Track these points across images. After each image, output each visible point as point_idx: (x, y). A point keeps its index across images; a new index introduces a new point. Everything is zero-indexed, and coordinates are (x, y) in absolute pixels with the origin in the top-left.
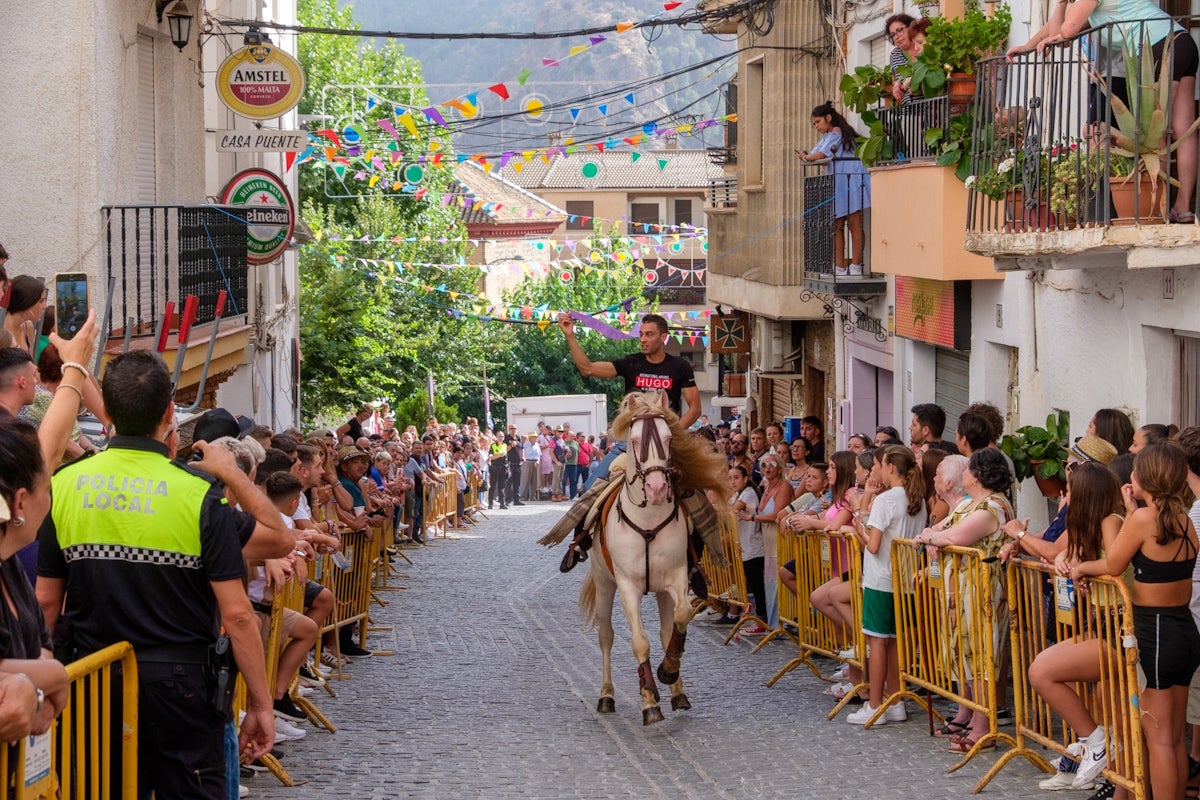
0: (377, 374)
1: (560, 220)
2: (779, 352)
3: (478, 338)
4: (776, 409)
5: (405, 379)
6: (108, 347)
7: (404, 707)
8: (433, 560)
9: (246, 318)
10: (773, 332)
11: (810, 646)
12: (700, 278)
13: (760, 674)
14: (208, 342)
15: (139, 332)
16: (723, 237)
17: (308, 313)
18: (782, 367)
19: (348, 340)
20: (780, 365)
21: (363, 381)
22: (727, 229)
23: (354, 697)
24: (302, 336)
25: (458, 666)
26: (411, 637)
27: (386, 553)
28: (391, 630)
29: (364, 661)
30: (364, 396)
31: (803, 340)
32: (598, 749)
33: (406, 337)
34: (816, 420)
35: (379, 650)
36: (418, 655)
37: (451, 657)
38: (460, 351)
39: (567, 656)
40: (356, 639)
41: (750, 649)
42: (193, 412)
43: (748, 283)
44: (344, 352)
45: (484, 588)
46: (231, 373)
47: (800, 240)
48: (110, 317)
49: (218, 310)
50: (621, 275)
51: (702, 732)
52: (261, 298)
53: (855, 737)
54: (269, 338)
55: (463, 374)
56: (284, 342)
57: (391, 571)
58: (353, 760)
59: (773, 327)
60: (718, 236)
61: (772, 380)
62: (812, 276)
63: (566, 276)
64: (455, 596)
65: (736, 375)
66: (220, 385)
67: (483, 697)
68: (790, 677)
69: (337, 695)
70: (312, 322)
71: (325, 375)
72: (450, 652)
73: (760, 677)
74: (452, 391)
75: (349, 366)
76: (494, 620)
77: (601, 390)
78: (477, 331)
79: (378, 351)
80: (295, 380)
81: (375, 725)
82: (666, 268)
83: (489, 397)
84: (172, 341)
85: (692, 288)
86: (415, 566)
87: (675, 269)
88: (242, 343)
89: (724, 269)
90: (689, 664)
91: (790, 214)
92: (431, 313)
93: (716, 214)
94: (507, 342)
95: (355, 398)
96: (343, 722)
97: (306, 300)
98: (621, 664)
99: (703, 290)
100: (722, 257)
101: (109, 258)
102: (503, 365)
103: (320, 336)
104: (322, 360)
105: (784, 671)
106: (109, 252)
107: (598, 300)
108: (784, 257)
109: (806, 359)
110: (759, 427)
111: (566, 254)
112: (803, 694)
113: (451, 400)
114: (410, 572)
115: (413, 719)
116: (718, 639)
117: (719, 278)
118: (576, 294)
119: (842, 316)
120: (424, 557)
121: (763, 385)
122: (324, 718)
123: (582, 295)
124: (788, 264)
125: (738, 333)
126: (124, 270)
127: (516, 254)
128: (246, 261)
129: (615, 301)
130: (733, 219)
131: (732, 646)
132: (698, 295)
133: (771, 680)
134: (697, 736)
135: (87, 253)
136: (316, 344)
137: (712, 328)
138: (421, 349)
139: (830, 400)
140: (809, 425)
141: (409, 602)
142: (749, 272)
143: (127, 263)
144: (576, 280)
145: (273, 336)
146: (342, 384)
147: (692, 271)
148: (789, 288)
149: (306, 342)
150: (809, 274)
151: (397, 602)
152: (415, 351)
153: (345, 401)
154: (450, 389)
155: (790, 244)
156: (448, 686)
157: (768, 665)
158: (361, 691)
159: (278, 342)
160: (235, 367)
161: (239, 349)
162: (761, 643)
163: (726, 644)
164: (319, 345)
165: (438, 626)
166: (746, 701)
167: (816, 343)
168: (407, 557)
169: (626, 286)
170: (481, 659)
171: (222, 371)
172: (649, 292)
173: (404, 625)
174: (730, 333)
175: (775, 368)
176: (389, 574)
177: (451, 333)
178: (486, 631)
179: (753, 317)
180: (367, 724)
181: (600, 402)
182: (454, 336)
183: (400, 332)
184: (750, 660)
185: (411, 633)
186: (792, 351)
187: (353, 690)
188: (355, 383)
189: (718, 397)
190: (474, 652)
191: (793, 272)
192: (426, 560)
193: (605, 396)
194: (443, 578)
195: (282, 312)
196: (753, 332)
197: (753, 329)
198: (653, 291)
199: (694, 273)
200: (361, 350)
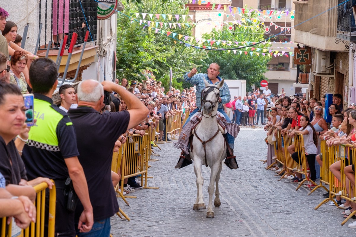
0: (148, 68)
1: (229, 4)
2: (324, 65)
3: (192, 54)
4: (322, 90)
5: (160, 71)
6: (38, 53)
7: (158, 211)
9: (96, 43)
10: (322, 56)
11: (334, 193)
12: (289, 31)
14: (80, 53)
15: (51, 47)
16: (301, 14)
17: (120, 40)
18: (326, 71)
19: (137, 53)
20: (324, 71)
21: (142, 71)
22: (303, 11)
23: (137, 206)
24: (117, 50)
25: (181, 195)
26: (161, 181)
27: (150, 145)
28: (152, 178)
29: (141, 191)
30: (142, 78)
31: (335, 60)
32: (242, 233)
33: (160, 52)
34: (340, 96)
35: (147, 187)
36: (164, 189)
37: (178, 191)
39: (227, 192)
40: (137, 181)
41: (307, 192)
43: (311, 34)
44: (135, 58)
46: (88, 66)
47: (335, 17)
48: (40, 41)
49: (85, 39)
50: (255, 28)
51: (286, 228)
52: (101, 34)
53: (353, 233)
54: (104, 51)
55: (184, 69)
56: (110, 53)
57: (152, 153)
58: (137, 233)
59: (322, 54)
60: (299, 14)
61: (320, 77)
62: (341, 33)
63: (230, 28)
65: (304, 74)
66: (84, 70)
68: (325, 206)
69: (130, 205)
70: (122, 44)
71: (126, 68)
72: (177, 188)
73: (312, 206)
74: (179, 76)
75: (137, 64)
77: (244, 78)
78: (191, 51)
79: (150, 59)
80: (114, 70)
81: (146, 218)
82: (274, 26)
84: (66, 52)
85: (284, 35)
86: (162, 151)
87: (278, 26)
88: (94, 53)
89: (300, 28)
90: (281, 198)
91: (332, 5)
92: (172, 42)
93: (299, 4)
94: (204, 56)
95: (139, 78)
96: (133, 216)
97: (120, 35)
98: (251, 197)
99: (289, 36)
100: (301, 23)
101: (40, 15)
103: (125, 51)
104: (125, 61)
105: (322, 204)
106: (40, 13)
108: (328, 24)
109: (336, 68)
110: (314, 97)
111: (231, 18)
112: (331, 214)
113: (179, 80)
114: (160, 153)
115: (162, 217)
116: (293, 188)
117: (299, 32)
119: (353, 50)
120: (166, 147)
121: (316, 79)
122: (125, 214)
124: (330, 26)
125: (306, 56)
126: (46, 20)
127: (209, 18)
128: (96, 19)
130: (306, 6)
131: (299, 191)
133: (317, 207)
134: (284, 230)
135: (31, 13)
136: (123, 54)
137: (295, 53)
138: (167, 57)
139: (346, 86)
140: (336, 98)
141: (160, 166)
142: (313, 30)
143: (47, 17)
144: (235, 30)
145: (106, 50)
146: (133, 71)
147: (285, 28)
148: (329, 37)
149: (119, 53)
150: (339, 31)
151: (155, 166)
152: (165, 58)
153: (135, 79)
154: (178, 75)
155: (331, 18)
156: (177, 203)
157: (315, 200)
158: (140, 203)
159: (107, 53)
160: (90, 63)
161: (93, 55)
162: (312, 191)
163: (297, 190)
164: (124, 54)
165: (172, 177)
166: (306, 215)
167: (340, 62)
168: (159, 147)
169: (256, 33)
170: (191, 192)
171: (85, 65)
172: (266, 36)
173: (158, 176)
174: (303, 56)
175: (322, 72)
176: (151, 154)
177: (180, 51)
178: (193, 180)
179: (313, 49)
180: (143, 218)
181: (243, 83)
182: (181, 52)
183: (158, 50)
184: (307, 198)
185: (161, 180)
186: (330, 65)
187: (137, 203)
188: (139, 71)
189: (295, 83)
190: (188, 189)
191: (332, 30)
192: (167, 149)
193: (245, 80)
194: (174, 157)
195: (109, 40)
196: (313, 56)
197: (313, 54)
198: (268, 36)
199: (286, 29)
200: (142, 57)
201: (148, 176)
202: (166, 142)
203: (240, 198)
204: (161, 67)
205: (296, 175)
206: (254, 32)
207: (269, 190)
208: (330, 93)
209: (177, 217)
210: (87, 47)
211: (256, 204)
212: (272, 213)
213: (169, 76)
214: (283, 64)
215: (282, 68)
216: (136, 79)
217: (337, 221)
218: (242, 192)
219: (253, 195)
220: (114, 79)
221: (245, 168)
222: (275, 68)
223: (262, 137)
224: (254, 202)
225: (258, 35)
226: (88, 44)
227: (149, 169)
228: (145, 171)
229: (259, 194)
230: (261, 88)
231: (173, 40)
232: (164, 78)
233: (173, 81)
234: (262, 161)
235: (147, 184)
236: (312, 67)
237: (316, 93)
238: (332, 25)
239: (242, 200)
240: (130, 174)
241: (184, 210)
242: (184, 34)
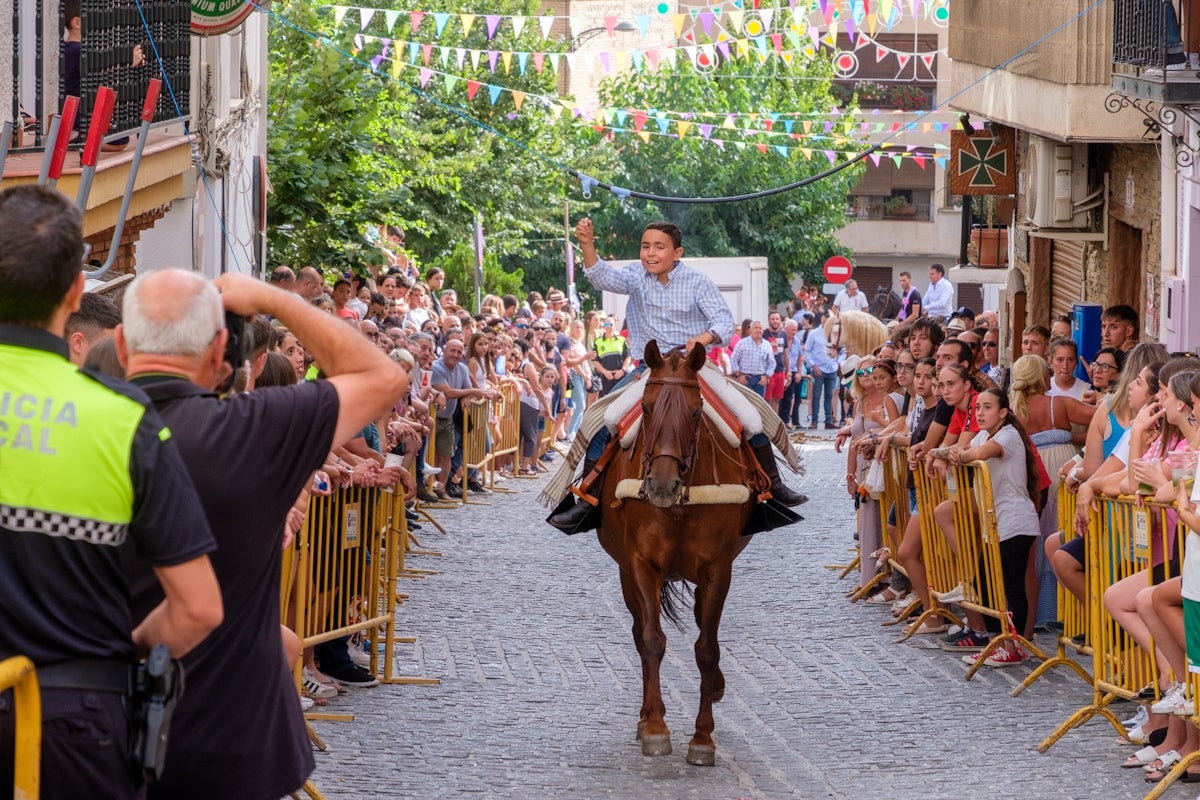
0: (391, 218)
2: (1066, 195)
3: (557, 160)
4: (1058, 289)
5: (437, 227)
7: (439, 770)
8: (480, 527)
9: (187, 124)
10: (1057, 160)
11: (1111, 687)
12: (929, 66)
13: (1026, 729)
14: (129, 163)
15: (15, 143)
17: (280, 113)
18: (1071, 220)
19: (346, 160)
20: (1067, 217)
23: (356, 752)
24: (271, 152)
25: (526, 705)
26: (446, 654)
28: (411, 641)
29: (370, 692)
30: (370, 256)
31: (1107, 175)
33: (437, 156)
35: (395, 676)
36: (458, 684)
37: (513, 690)
38: (526, 181)
40: (358, 655)
41: (1009, 686)
42: (102, 279)
43: (1015, 78)
44: (339, 179)
45: (565, 576)
46: (159, 214)
47: (1106, 9)
49: (146, 112)
50: (798, 58)
52: (208, 89)
54: (221, 156)
55: (529, 220)
56: (242, 163)
57: (411, 545)
59: (1057, 154)
61: (1052, 241)
62: (1127, 70)
63: (704, 60)
64: (518, 587)
65: (991, 232)
66: (141, 232)
67: (568, 757)
68: (1077, 737)
69: (328, 748)
70: (287, 129)
71: (307, 218)
72: (511, 680)
73: (1026, 736)
74: (509, 247)
75: (347, 204)
76: (582, 629)
77: (759, 251)
78: (556, 149)
79: (396, 182)
80: (259, 226)
82: (871, 49)
83: (571, 257)
84: (71, 162)
85: (914, 83)
86: (449, 536)
87: (887, 50)
88: (182, 164)
89: (970, 54)
90: (908, 711)
92: (480, 117)
94: (606, 167)
95: (356, 258)
97: (279, 93)
98: (793, 708)
99: (932, 87)
100: (973, 35)
102: (597, 205)
103: (300, 153)
104: (301, 192)
105: (1068, 728)
107: (755, 99)
108: (1079, 38)
109: (1110, 208)
112: (1099, 766)
113: (511, 263)
114: (445, 546)
115: (453, 790)
116: (955, 671)
117: (968, 71)
118: (720, 88)
119: (1174, 138)
120: (465, 522)
121: (1037, 252)
123: (729, 92)
124: (1085, 48)
125: (997, 162)
127: (620, 22)
128: (187, 34)
129: (785, 101)
131: (979, 682)
132: (924, 94)
133: (1046, 741)
136: (293, 166)
137: (954, 153)
138: (462, 173)
139: (1150, 276)
140: (1113, 320)
141: (441, 596)
142: (1020, 60)
144: (720, 66)
145: (226, 153)
146: (334, 232)
147: (916, 54)
148: (1086, 87)
149: (276, 162)
150: (1121, 65)
151: (422, 595)
154: (507, 244)
155: (1089, 17)
156: (509, 737)
157: (1040, 715)
158: (367, 741)
159: (232, 162)
160: (167, 204)
161: (175, 174)
162: (1027, 679)
163: (969, 678)
164: (299, 167)
165: (490, 637)
166: (1004, 774)
167: (1128, 182)
168: (437, 521)
169: (803, 78)
170: (562, 693)
171: (146, 210)
172: (843, 88)
173: (434, 634)
174: (982, 162)
175: (1058, 221)
176: (408, 549)
177: (512, 150)
178: (570, 647)
179: (1022, 135)
180: (378, 796)
181: (757, 270)
182: (517, 155)
183: (426, 148)
184: (1009, 707)
185: (446, 648)
186: (1089, 194)
187: (354, 739)
188: (356, 231)
189: (957, 267)
190: (550, 682)
191: (1094, 62)
192: (468, 527)
193: (765, 259)
194: (496, 558)
195: (239, 113)
196: (1021, 161)
197: (1022, 153)
198: (848, 85)
199: (919, 57)
200: (366, 176)
201: (397, 636)
202: (464, 502)
203: (750, 713)
204: (439, 212)
205: (965, 620)
206: (797, 71)
207: (861, 678)
208: (1090, 303)
209: (512, 789)
210: (153, 143)
211: (815, 734)
212: (874, 768)
213: (472, 246)
214: (907, 193)
215: (905, 211)
216: (346, 260)
217: (1123, 793)
218: (759, 689)
219: (801, 700)
220: (259, 262)
221: (768, 597)
222: (877, 208)
223: (835, 476)
224: (806, 727)
225: (810, 86)
226: (157, 130)
227: (399, 609)
228: (387, 617)
229: (823, 697)
230: (828, 288)
231: (483, 108)
232: (450, 256)
233: (487, 265)
234: (834, 569)
235: (394, 665)
236: (1020, 203)
237: (1038, 302)
238: (1094, 43)
239: (759, 722)
240: (328, 630)
241: (538, 761)
242: (528, 84)
